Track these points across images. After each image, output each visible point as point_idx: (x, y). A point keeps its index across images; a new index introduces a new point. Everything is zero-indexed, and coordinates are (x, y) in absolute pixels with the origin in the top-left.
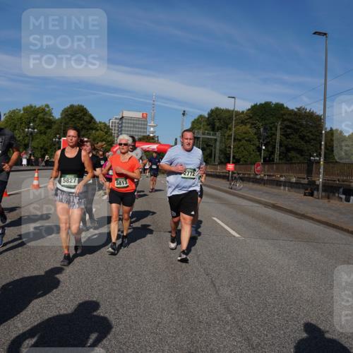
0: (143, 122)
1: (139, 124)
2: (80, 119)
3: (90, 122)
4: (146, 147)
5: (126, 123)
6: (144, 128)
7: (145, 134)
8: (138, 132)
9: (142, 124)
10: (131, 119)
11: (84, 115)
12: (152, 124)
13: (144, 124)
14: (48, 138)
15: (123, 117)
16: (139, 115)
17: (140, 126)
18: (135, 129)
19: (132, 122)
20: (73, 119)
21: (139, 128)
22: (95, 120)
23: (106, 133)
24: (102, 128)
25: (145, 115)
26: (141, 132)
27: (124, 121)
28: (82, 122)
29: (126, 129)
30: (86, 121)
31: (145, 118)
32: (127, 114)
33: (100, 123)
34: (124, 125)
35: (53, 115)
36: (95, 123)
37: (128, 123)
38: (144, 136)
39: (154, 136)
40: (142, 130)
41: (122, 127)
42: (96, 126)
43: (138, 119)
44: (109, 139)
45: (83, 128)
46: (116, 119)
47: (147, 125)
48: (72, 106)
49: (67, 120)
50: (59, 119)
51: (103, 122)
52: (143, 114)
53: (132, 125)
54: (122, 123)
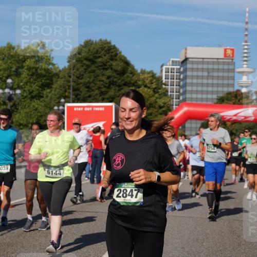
0: (226, 67)
1: (218, 70)
2: (104, 66)
3: (123, 73)
4: (230, 113)
5: (192, 69)
6: (228, 78)
7: (231, 90)
8: (218, 85)
9: (223, 70)
10: (203, 61)
11: (112, 59)
12: (245, 68)
13: (229, 70)
14: (46, 106)
15: (186, 59)
16: (218, 53)
17: (221, 74)
18: (210, 81)
19: (205, 66)
20: (93, 68)
21: (218, 78)
22: (133, 68)
23: (155, 91)
24: (147, 82)
25: (229, 52)
26: (223, 86)
27: (189, 66)
28: (109, 73)
29: (195, 81)
30: (116, 71)
31: (229, 57)
32: (194, 52)
33: (143, 72)
34: (189, 73)
35: (54, 62)
36: (133, 72)
37: (197, 70)
38: (229, 93)
39: (248, 92)
40: (226, 82)
41: (185, 78)
42: (135, 78)
43: (217, 61)
44: (161, 102)
45: (112, 83)
46: (174, 63)
47: (233, 71)
48: (88, 44)
49: (82, 69)
50: (65, 69)
51: (148, 70)
52: (225, 50)
53: (205, 74)
54: (185, 70)
